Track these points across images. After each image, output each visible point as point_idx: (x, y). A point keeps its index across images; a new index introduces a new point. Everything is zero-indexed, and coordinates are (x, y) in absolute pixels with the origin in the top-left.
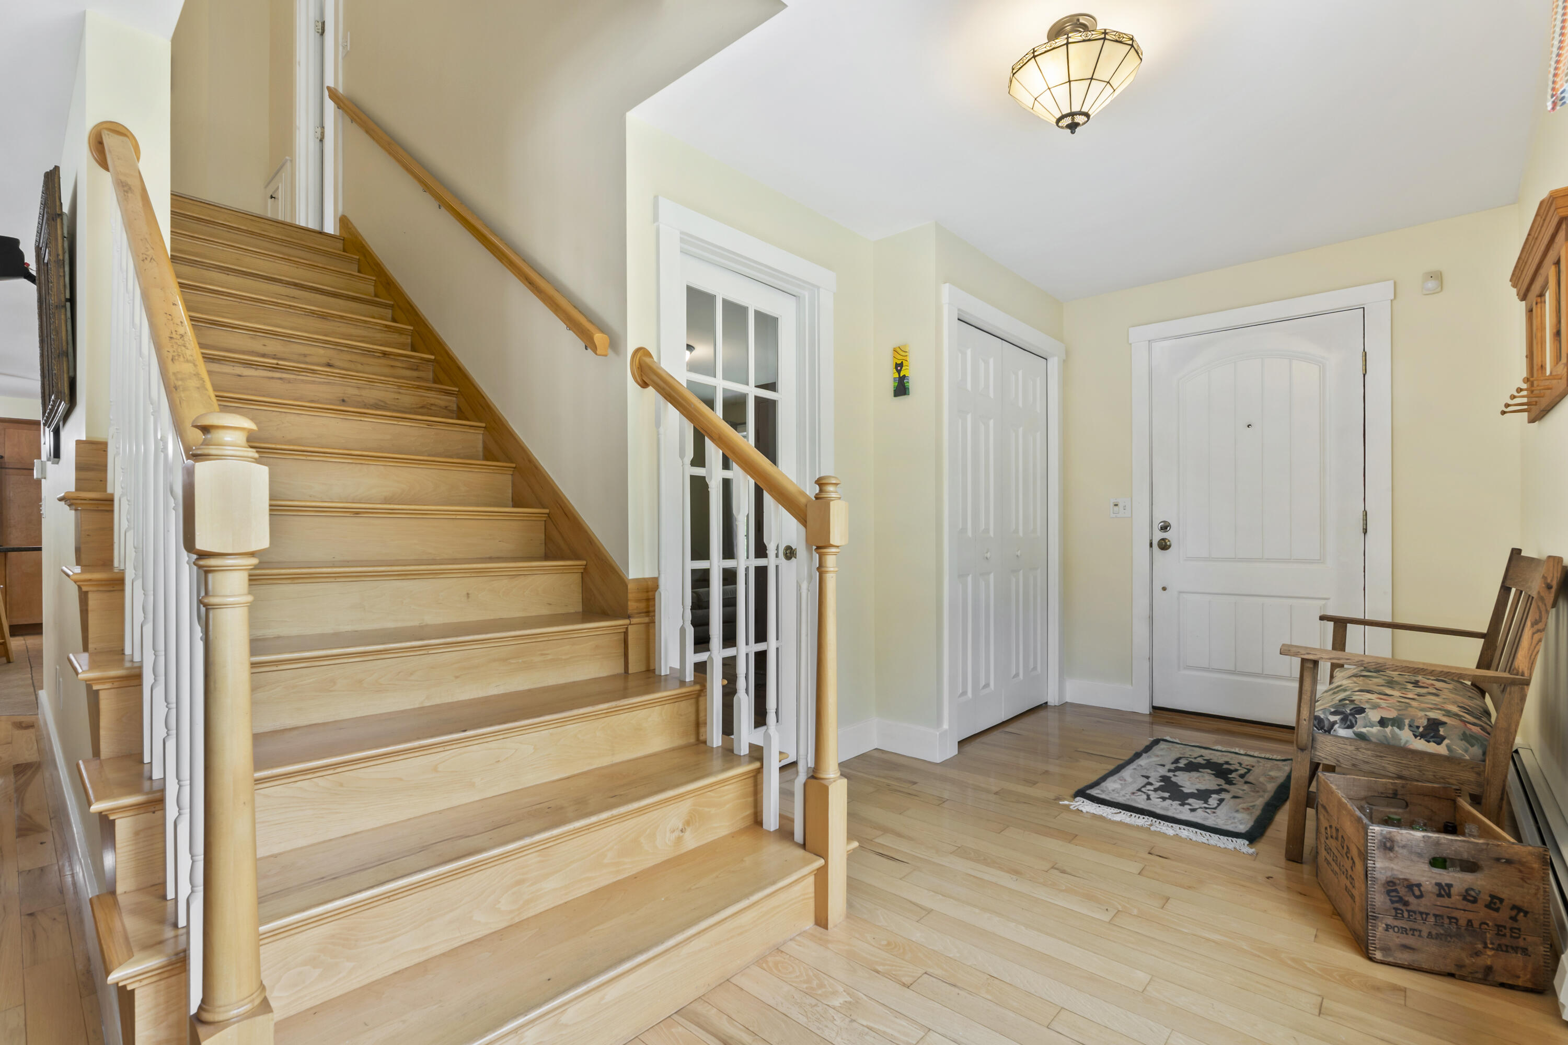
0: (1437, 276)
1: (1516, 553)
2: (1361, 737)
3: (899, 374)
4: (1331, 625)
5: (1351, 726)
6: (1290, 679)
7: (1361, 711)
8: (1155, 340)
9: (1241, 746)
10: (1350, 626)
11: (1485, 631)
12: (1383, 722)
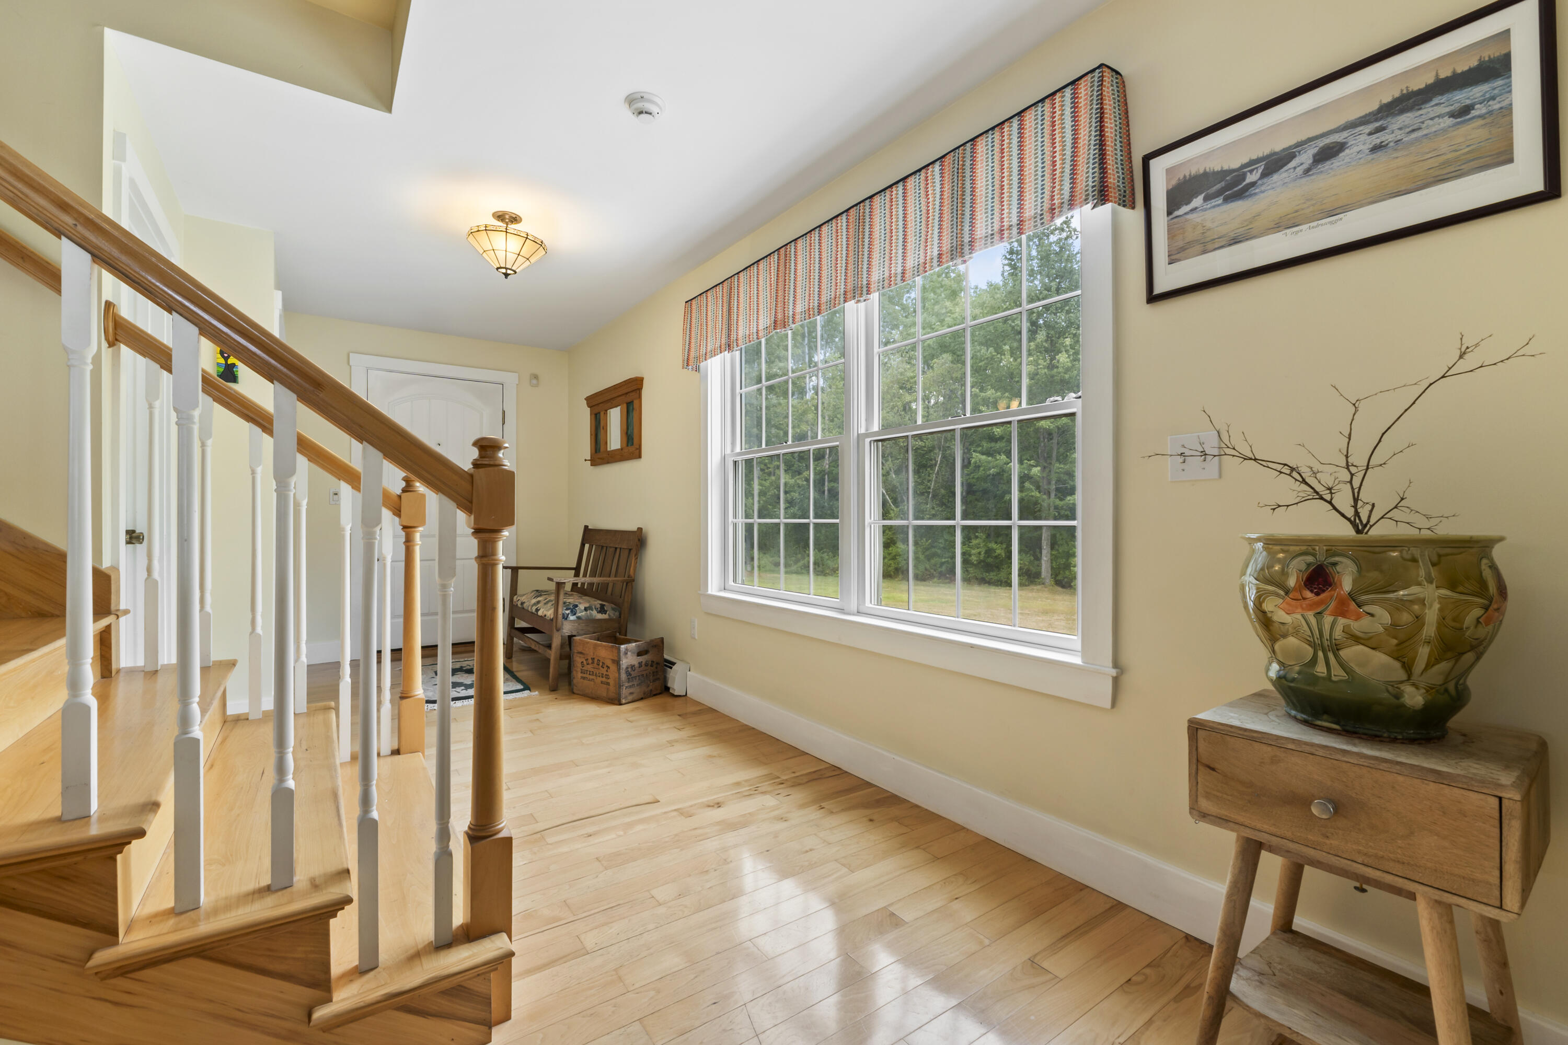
0: (536, 377)
1: (586, 527)
2: (579, 618)
3: (226, 361)
4: (509, 571)
5: (575, 614)
6: (471, 611)
7: (577, 606)
8: (372, 369)
9: (462, 658)
10: (520, 571)
11: (575, 566)
12: (586, 609)
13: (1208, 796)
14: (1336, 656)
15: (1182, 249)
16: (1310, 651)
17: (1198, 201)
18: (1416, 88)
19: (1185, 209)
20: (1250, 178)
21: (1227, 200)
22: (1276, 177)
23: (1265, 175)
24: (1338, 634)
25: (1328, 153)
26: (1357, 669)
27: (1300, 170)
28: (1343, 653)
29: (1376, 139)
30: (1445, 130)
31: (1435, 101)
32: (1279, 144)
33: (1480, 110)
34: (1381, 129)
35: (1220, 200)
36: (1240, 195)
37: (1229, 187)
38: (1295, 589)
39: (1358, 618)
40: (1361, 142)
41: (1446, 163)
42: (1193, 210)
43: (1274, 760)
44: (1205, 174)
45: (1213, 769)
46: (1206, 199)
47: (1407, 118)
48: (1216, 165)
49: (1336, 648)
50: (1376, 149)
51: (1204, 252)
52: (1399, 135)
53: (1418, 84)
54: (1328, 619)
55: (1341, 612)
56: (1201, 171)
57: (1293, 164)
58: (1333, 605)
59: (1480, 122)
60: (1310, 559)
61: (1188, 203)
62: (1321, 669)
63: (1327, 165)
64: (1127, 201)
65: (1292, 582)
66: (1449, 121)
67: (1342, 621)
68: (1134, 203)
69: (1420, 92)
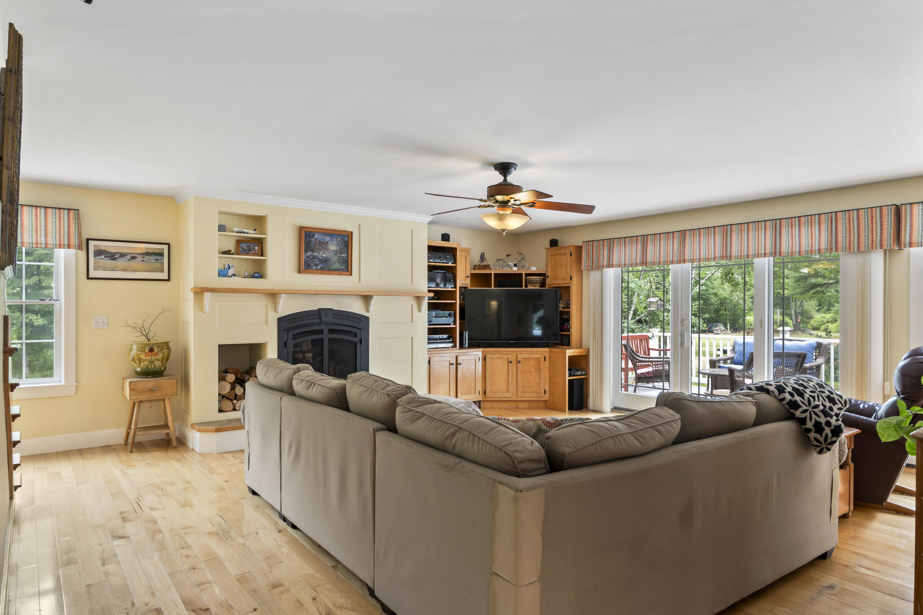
13: (133, 396)
14: (153, 363)
15: (98, 268)
16: (149, 363)
17: (103, 257)
18: (150, 252)
19: (99, 257)
20: (116, 256)
21: (110, 259)
22: (122, 258)
23: (120, 257)
24: (154, 360)
25: (133, 258)
26: (156, 365)
27: (128, 259)
28: (154, 363)
29: (143, 259)
30: (153, 262)
31: (153, 256)
32: (124, 251)
33: (159, 261)
34: (143, 257)
35: (109, 259)
36: (114, 259)
37: (111, 256)
38: (147, 352)
39: (157, 356)
40: (140, 258)
41: (154, 269)
42: (101, 258)
43: (146, 384)
44: (105, 251)
45: (134, 390)
46: (105, 257)
47: (148, 257)
48: (108, 249)
49: (153, 362)
50: (143, 261)
51: (104, 270)
52: (147, 260)
53: (151, 251)
54: (153, 357)
55: (155, 355)
56: (104, 249)
57: (126, 257)
58: (154, 354)
59: (159, 263)
60: (149, 347)
61: (100, 256)
62: (150, 366)
63: (133, 260)
64: (80, 248)
65: (147, 351)
66: (155, 261)
67: (155, 357)
68: (82, 249)
69: (150, 253)
